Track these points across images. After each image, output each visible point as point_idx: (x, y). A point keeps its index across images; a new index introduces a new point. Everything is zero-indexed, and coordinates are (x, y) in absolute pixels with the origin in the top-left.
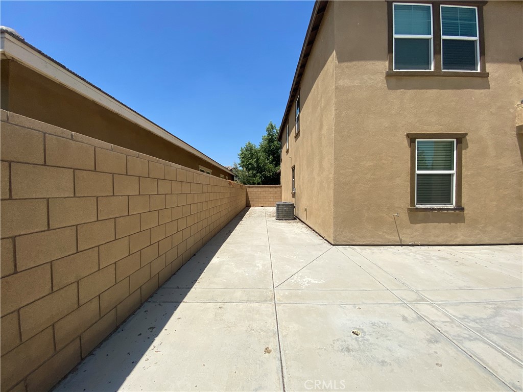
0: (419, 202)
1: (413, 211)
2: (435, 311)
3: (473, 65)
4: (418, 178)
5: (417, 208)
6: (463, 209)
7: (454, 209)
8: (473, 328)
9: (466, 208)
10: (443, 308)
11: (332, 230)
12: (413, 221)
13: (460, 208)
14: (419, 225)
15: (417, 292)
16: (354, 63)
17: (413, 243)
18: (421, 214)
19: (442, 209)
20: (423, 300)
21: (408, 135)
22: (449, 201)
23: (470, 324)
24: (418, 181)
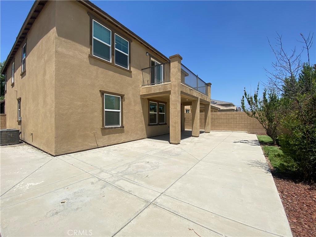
0: (106, 125)
1: (103, 129)
2: (107, 174)
3: (126, 66)
4: (105, 113)
5: (105, 128)
6: (123, 127)
7: (120, 127)
8: (120, 176)
9: (125, 126)
10: (110, 172)
11: (54, 146)
12: (104, 134)
13: (122, 127)
14: (106, 136)
15: (101, 169)
16: (69, 41)
17: (104, 146)
18: (107, 130)
19: (116, 128)
20: (103, 171)
21: (100, 91)
22: (119, 124)
23: (119, 175)
24: (105, 114)
